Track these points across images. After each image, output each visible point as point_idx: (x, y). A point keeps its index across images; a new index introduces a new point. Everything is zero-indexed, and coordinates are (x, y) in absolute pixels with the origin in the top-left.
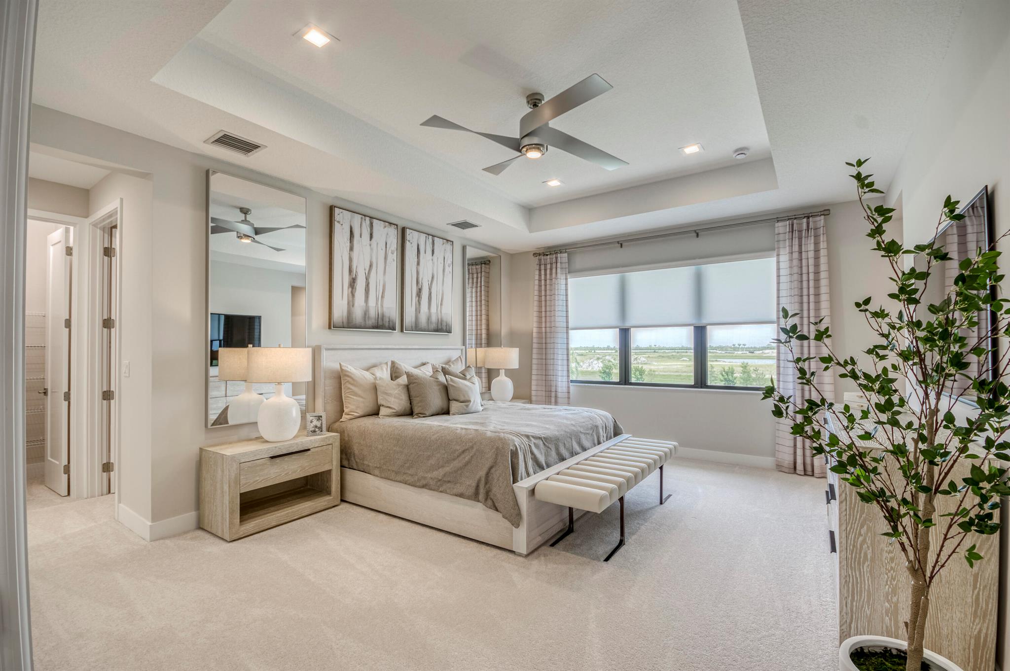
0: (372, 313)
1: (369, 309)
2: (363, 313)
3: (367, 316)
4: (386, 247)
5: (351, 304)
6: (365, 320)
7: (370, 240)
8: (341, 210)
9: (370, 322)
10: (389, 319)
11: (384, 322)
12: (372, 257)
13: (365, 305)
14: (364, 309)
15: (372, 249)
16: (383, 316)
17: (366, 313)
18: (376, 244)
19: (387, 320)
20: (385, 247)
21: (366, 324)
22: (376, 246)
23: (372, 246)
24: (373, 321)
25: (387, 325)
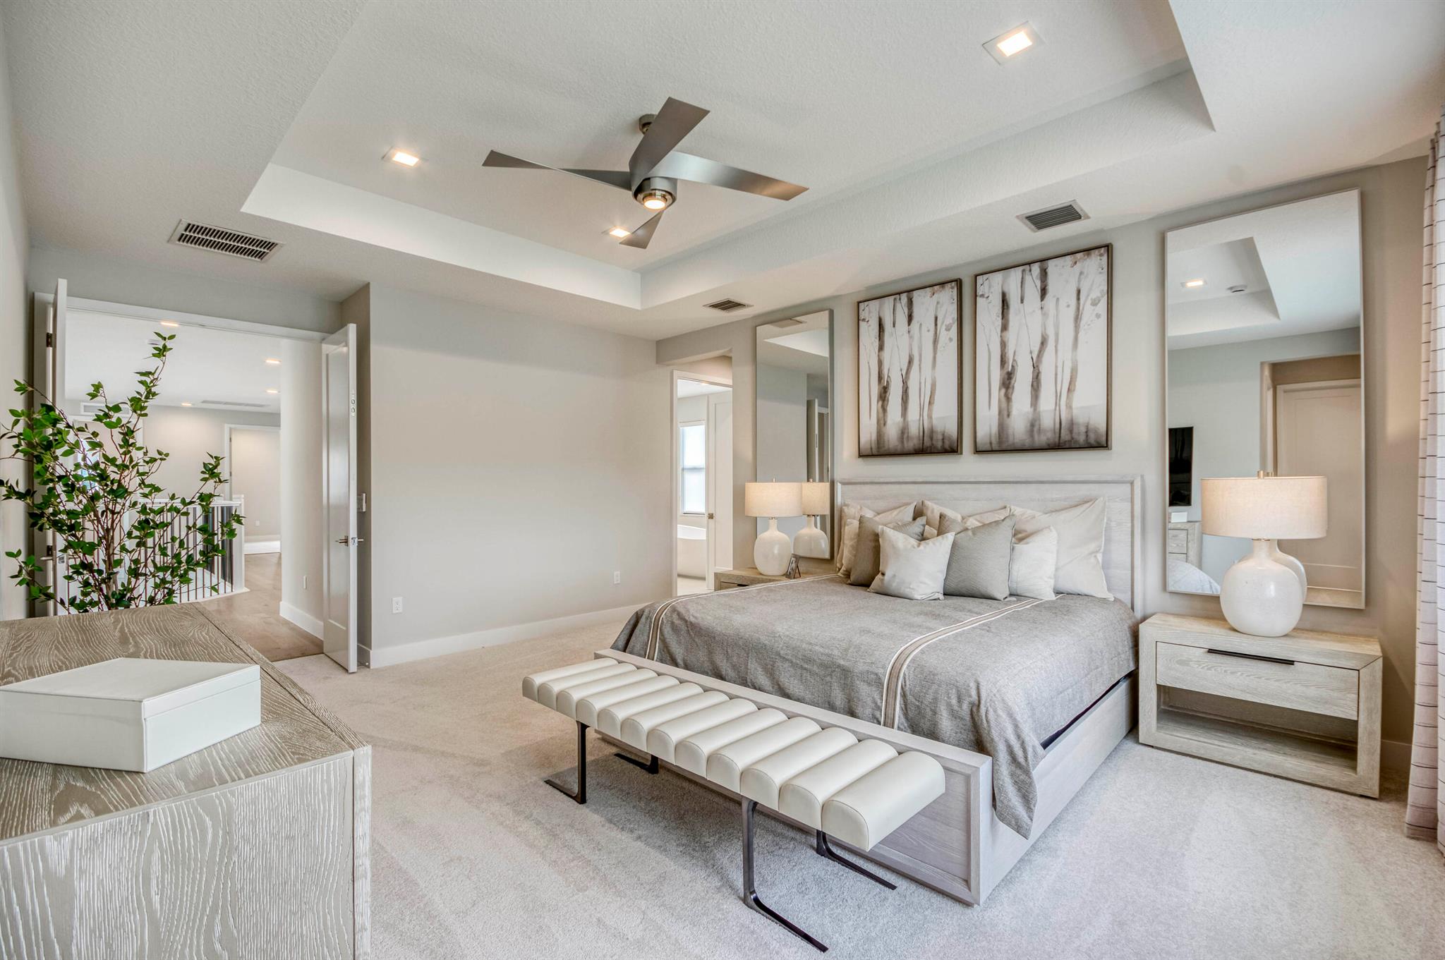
0: (914, 430)
1: (908, 425)
2: (900, 432)
3: (906, 436)
4: (936, 325)
5: (882, 422)
6: (902, 442)
7: (909, 325)
8: (866, 303)
9: (910, 445)
10: (943, 435)
11: (934, 442)
12: (911, 349)
13: (902, 420)
14: (901, 425)
15: (911, 337)
16: (932, 431)
17: (904, 432)
18: (918, 325)
19: (940, 437)
20: (933, 325)
21: (903, 447)
22: (918, 328)
23: (911, 332)
24: (916, 441)
25: (939, 445)
